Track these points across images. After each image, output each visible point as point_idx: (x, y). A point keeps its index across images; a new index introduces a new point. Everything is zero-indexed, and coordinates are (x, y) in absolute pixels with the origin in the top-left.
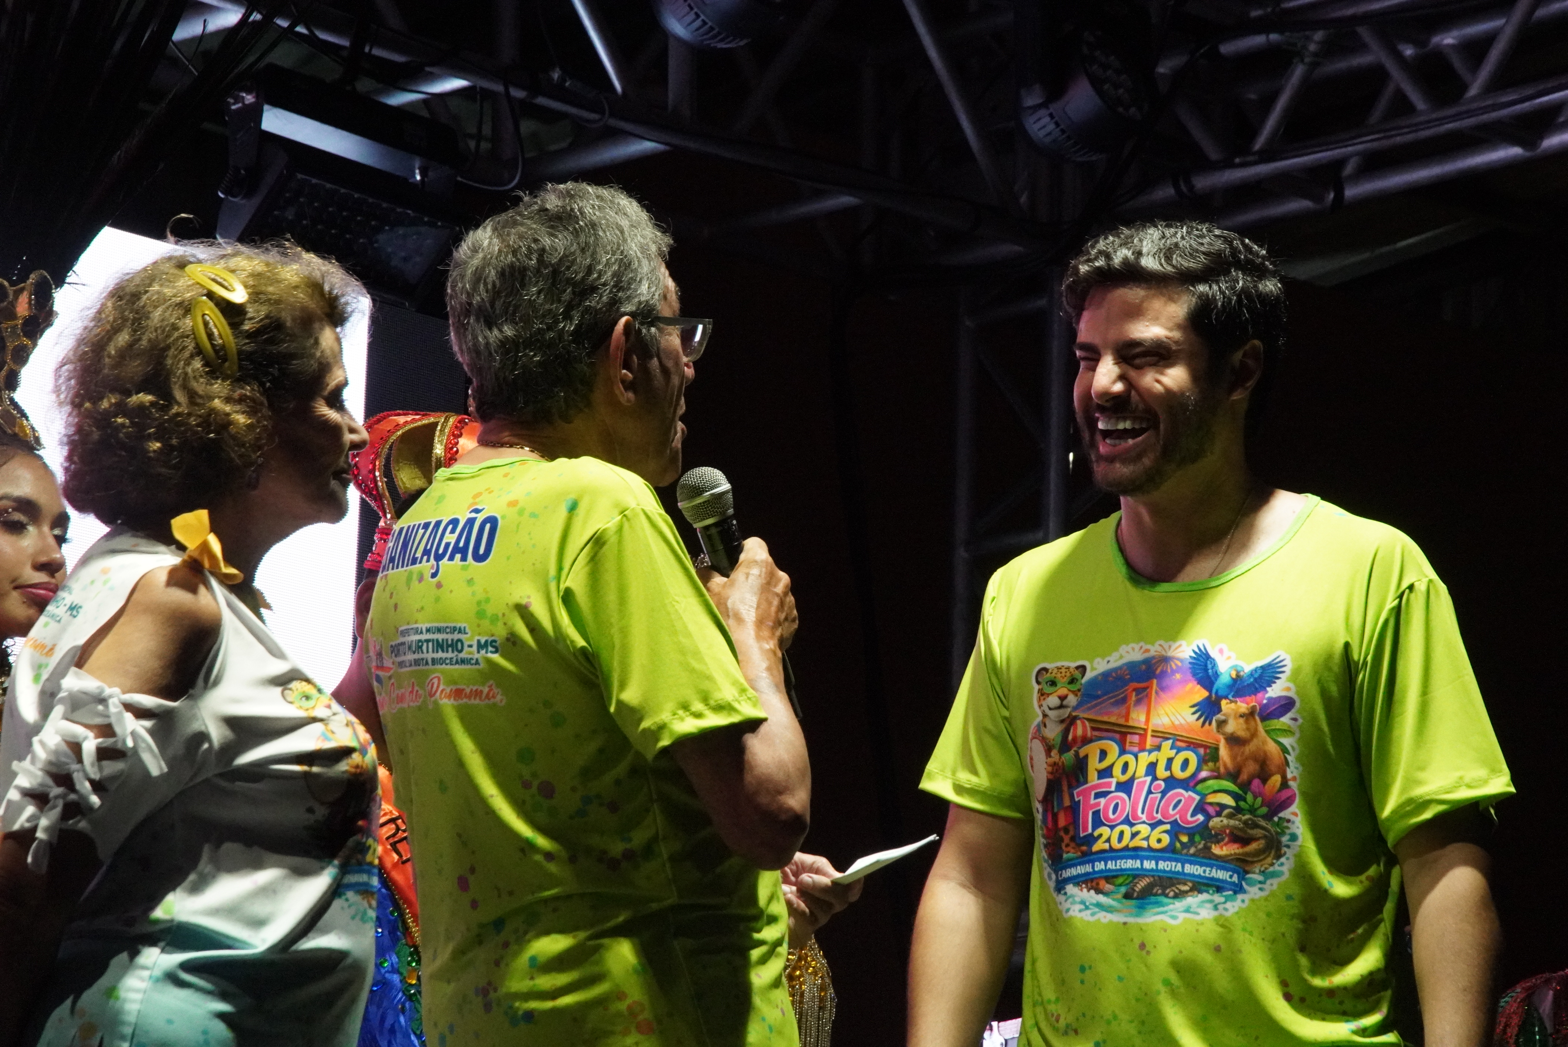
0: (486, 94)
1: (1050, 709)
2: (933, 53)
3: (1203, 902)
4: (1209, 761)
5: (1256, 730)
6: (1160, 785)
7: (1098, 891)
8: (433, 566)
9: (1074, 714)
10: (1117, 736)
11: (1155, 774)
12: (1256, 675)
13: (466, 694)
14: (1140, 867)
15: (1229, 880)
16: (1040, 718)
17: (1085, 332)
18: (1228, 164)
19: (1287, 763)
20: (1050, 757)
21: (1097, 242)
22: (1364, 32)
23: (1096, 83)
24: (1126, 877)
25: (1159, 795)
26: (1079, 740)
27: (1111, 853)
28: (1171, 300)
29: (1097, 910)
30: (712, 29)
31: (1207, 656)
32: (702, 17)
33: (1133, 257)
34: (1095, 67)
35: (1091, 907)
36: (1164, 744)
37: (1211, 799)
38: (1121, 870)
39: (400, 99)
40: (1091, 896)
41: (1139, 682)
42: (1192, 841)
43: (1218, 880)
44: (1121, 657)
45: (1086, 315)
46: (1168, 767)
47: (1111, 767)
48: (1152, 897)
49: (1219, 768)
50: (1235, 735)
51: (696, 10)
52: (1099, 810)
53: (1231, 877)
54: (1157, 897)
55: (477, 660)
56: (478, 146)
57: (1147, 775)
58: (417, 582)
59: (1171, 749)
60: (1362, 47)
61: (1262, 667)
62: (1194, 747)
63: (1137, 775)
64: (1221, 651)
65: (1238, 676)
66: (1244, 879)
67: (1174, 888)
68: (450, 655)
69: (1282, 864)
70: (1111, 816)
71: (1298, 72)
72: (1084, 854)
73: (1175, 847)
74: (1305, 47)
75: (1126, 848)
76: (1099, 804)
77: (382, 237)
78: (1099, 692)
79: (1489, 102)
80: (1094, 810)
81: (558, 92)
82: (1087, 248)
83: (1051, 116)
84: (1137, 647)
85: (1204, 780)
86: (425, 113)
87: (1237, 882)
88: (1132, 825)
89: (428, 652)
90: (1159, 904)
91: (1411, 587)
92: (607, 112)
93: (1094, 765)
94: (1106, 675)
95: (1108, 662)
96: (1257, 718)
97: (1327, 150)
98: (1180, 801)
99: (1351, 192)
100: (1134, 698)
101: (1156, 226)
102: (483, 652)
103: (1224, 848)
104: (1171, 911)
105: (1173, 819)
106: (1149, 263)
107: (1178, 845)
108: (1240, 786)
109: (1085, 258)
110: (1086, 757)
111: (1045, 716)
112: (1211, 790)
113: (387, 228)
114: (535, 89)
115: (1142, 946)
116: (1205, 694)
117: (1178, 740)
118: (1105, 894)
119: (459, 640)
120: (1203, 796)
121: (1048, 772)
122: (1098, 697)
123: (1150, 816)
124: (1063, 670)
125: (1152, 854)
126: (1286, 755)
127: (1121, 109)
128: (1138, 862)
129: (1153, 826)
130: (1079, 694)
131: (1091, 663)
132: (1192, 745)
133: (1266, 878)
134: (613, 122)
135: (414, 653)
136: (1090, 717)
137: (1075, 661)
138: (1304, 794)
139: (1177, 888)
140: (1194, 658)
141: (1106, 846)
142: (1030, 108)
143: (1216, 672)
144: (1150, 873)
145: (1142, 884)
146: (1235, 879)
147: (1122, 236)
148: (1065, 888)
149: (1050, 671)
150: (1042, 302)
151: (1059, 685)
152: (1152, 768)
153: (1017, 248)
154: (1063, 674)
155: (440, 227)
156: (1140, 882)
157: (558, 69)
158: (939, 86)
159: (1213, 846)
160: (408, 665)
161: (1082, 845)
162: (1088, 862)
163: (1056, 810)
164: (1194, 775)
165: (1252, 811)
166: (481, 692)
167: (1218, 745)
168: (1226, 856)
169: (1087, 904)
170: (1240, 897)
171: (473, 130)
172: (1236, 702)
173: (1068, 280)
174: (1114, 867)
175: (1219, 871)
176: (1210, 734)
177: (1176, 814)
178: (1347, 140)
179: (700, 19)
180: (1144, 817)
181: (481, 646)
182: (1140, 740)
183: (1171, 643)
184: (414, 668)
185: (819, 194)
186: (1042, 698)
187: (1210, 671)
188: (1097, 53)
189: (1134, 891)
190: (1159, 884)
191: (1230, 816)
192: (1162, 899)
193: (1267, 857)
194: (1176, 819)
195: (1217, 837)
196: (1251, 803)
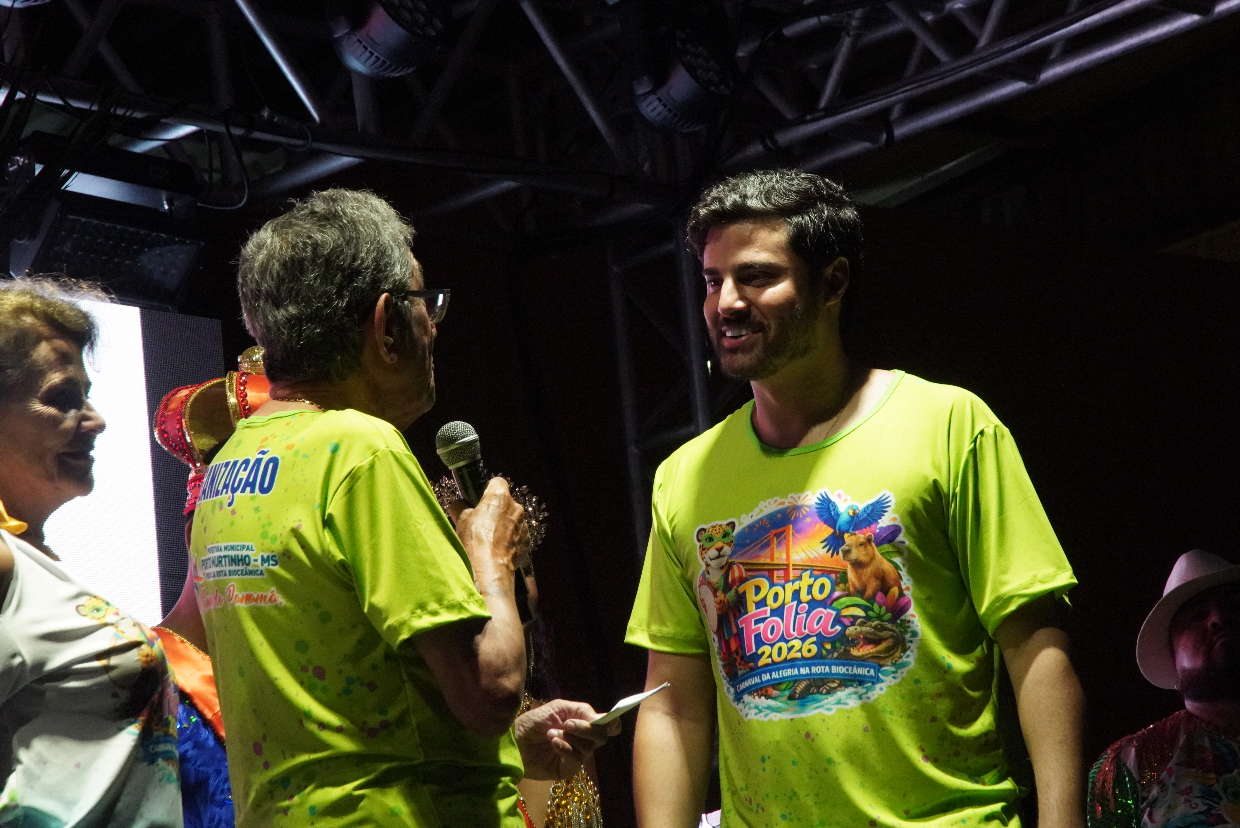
0: (213, 135)
1: (711, 559)
2: (561, 62)
3: (850, 694)
4: (840, 583)
5: (874, 555)
6: (805, 607)
7: (768, 697)
8: (230, 497)
9: (730, 561)
10: (766, 573)
11: (800, 599)
12: (869, 511)
13: (254, 598)
14: (797, 673)
15: (867, 674)
16: (704, 567)
17: (707, 261)
18: (802, 121)
19: (901, 578)
20: (717, 597)
21: (711, 191)
22: (893, 7)
23: (691, 70)
24: (787, 683)
25: (805, 615)
26: (737, 580)
27: (774, 666)
28: (774, 230)
29: (768, 712)
30: (384, 62)
31: (829, 501)
32: (376, 54)
33: (740, 200)
34: (689, 57)
35: (763, 710)
36: (804, 574)
37: (845, 612)
38: (784, 678)
39: (143, 147)
40: (763, 702)
41: (777, 528)
42: (834, 648)
43: (859, 675)
44: (761, 511)
45: (708, 248)
46: (810, 592)
47: (765, 598)
48: (810, 696)
49: (848, 588)
50: (858, 560)
51: (369, 49)
52: (760, 633)
53: (868, 672)
54: (814, 695)
55: (261, 571)
56: (211, 177)
57: (793, 600)
58: (219, 510)
59: (810, 577)
60: (893, 18)
61: (872, 504)
62: (828, 574)
63: (786, 602)
64: (839, 496)
65: (854, 513)
66: (879, 671)
67: (825, 686)
68: (240, 567)
69: (908, 656)
70: (770, 637)
71: (846, 43)
73: (822, 654)
74: (849, 23)
75: (785, 660)
76: (759, 628)
77: (142, 257)
78: (748, 541)
79: (996, 49)
80: (755, 634)
81: (270, 127)
82: (704, 196)
83: (659, 100)
84: (772, 501)
85: (838, 598)
86: (166, 156)
87: (873, 674)
88: (787, 642)
89: (226, 566)
90: (816, 701)
91: (982, 433)
92: (310, 139)
93: (751, 598)
94: (751, 527)
95: (752, 516)
96: (873, 544)
97: (876, 102)
98: (821, 617)
99: (899, 131)
100: (775, 542)
101: (755, 175)
102: (266, 565)
103: (861, 650)
104: (826, 704)
105: (818, 632)
106: (754, 203)
107: (824, 652)
108: (867, 600)
109: (703, 204)
110: (744, 593)
111: (707, 565)
112: (845, 606)
113: (146, 250)
114: (250, 125)
115: (808, 735)
116: (830, 531)
117: (815, 570)
118: (774, 698)
119: (247, 556)
120: (838, 611)
121: (717, 609)
122: (748, 545)
123: (800, 633)
124: (717, 528)
125: (805, 662)
126: (899, 571)
127: (713, 88)
128: (796, 669)
129: (803, 640)
130: (732, 544)
131: (739, 519)
132: (826, 573)
133: (897, 669)
134: (315, 145)
135: (216, 566)
136: (743, 561)
137: (726, 519)
138: (917, 600)
139: (828, 686)
140: (819, 504)
141: (769, 660)
142: (642, 95)
143: (837, 512)
144: (806, 677)
145: (801, 687)
146: (872, 672)
147: (730, 185)
148: (743, 698)
149: (707, 531)
151: (715, 540)
152: (796, 594)
153: (646, 206)
154: (718, 531)
155: (188, 244)
156: (800, 686)
157: (267, 109)
158: (569, 88)
159: (852, 649)
160: (212, 575)
161: (749, 662)
162: (756, 675)
163: (727, 638)
164: (830, 596)
165: (879, 617)
166: (265, 597)
167: (846, 570)
168: (863, 656)
169: (760, 708)
170: (878, 686)
171: (206, 166)
172: (855, 534)
173: (691, 222)
174: (778, 677)
175: (859, 668)
176: (838, 561)
177: (819, 628)
178: (891, 91)
179: (374, 56)
180: (795, 634)
181: (264, 560)
182: (784, 574)
183: (799, 494)
184: (217, 578)
186: (703, 552)
187: (832, 512)
188: (689, 47)
189: (795, 693)
190: (814, 685)
191: (862, 624)
192: (818, 696)
193: (896, 652)
194: (820, 632)
195: (854, 642)
196: (878, 612)
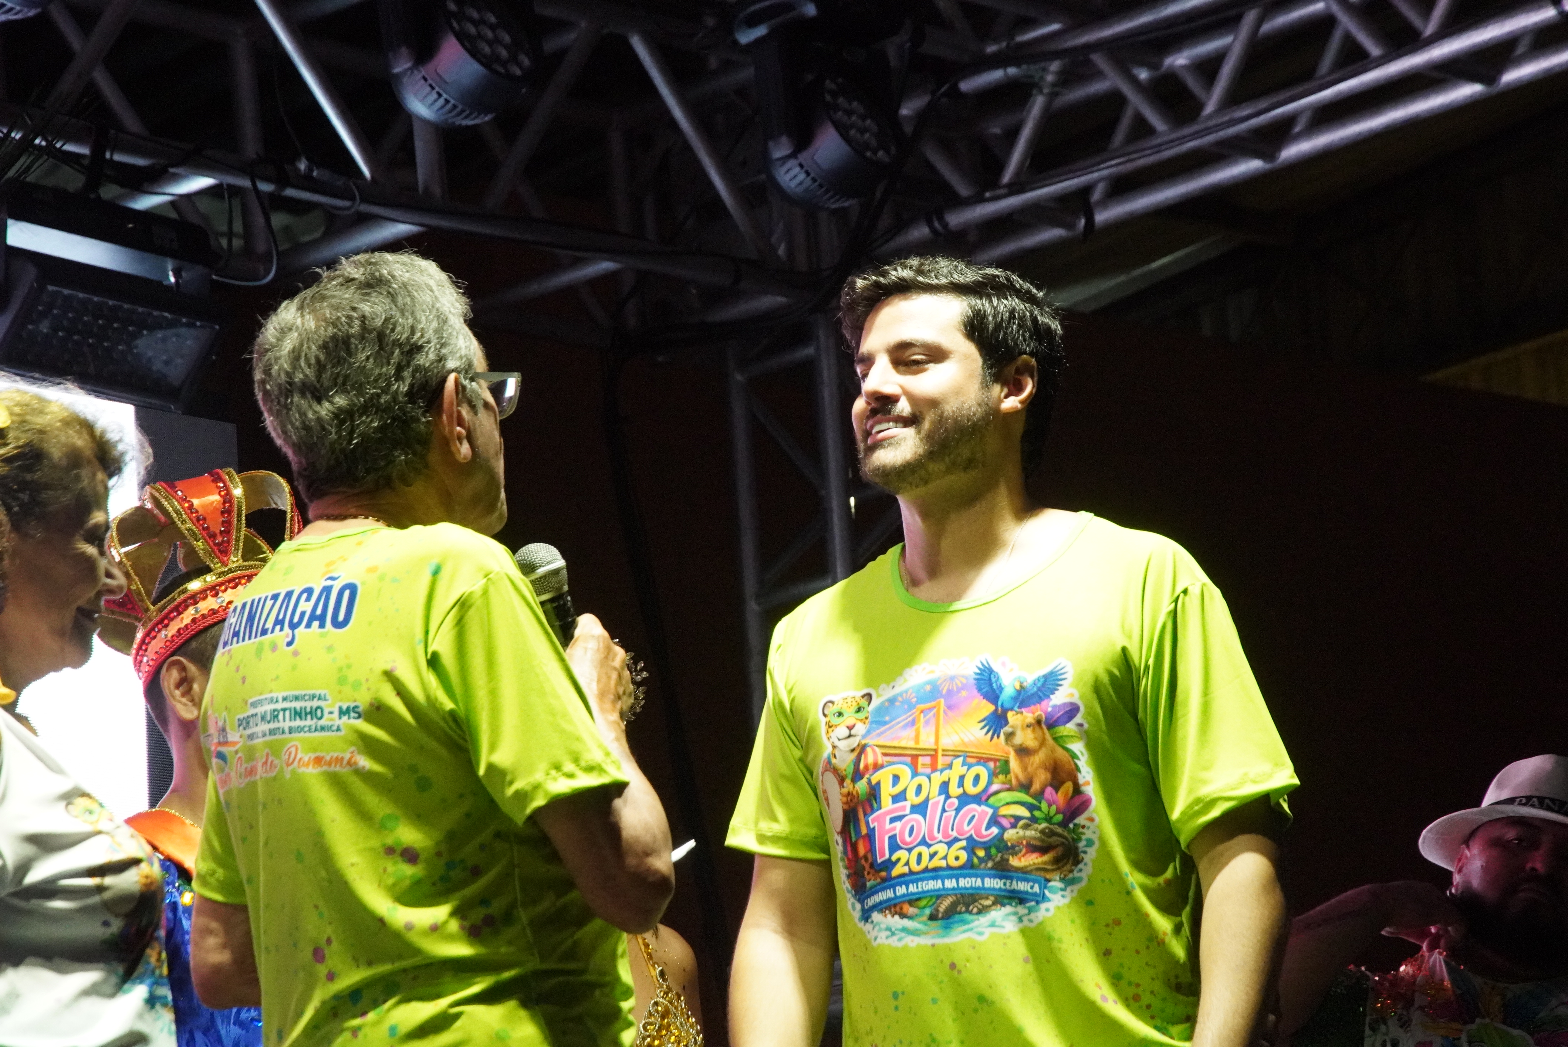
0: (235, 191)
1: (839, 740)
2: (678, 113)
3: (1007, 915)
4: (999, 774)
5: (1044, 739)
6: (953, 804)
7: (903, 916)
8: (287, 635)
9: (863, 742)
10: (908, 759)
11: (948, 793)
12: (1039, 684)
13: (326, 761)
15: (1030, 890)
16: (830, 749)
18: (978, 199)
19: (1079, 770)
20: (843, 787)
22: (1099, 60)
23: (842, 130)
24: (928, 899)
25: (954, 813)
26: (871, 767)
27: (910, 877)
29: (903, 934)
30: (455, 107)
31: (991, 671)
32: (445, 96)
34: (840, 114)
35: (896, 932)
36: (955, 762)
37: (1004, 811)
38: (924, 892)
39: (145, 203)
40: (896, 922)
41: (924, 703)
42: (989, 856)
43: (1020, 892)
44: (906, 681)
46: (961, 784)
47: (904, 791)
48: (956, 916)
49: (1010, 781)
50: (1024, 746)
51: (437, 89)
52: (895, 835)
53: (1032, 888)
54: (961, 915)
55: (338, 726)
56: (230, 244)
57: (940, 794)
58: (269, 653)
59: (963, 765)
60: (1099, 74)
61: (1044, 676)
62: (985, 762)
63: (930, 796)
64: (1004, 664)
65: (1021, 687)
66: (1045, 887)
67: (976, 904)
68: (309, 722)
69: (1080, 870)
70: (908, 839)
71: (1038, 103)
72: (884, 880)
73: (973, 862)
74: (1042, 78)
75: (926, 870)
76: (894, 829)
77: (139, 342)
78: (887, 717)
79: (1226, 118)
80: (889, 835)
81: (307, 183)
83: (801, 166)
84: (920, 669)
85: (996, 793)
86: (173, 215)
87: (1038, 891)
88: (929, 846)
89: (284, 720)
90: (963, 922)
91: (1185, 592)
92: (358, 199)
93: (887, 791)
94: (892, 700)
95: (894, 686)
96: (1044, 726)
98: (973, 817)
99: (1102, 217)
100: (922, 720)
102: (344, 718)
103: (1023, 859)
104: (977, 927)
105: (968, 835)
107: (976, 860)
108: (1034, 796)
110: (878, 783)
111: (834, 747)
112: (1003, 803)
113: (145, 332)
114: (283, 180)
115: (953, 966)
116: (992, 708)
117: (968, 757)
118: (910, 918)
119: (319, 707)
120: (996, 809)
121: (844, 803)
122: (886, 723)
123: (946, 835)
124: (849, 700)
125: (952, 872)
126: (1076, 760)
127: (868, 154)
128: (940, 881)
129: (950, 844)
130: (867, 721)
131: (877, 692)
132: (983, 760)
133: (1067, 886)
134: (365, 208)
135: (269, 722)
136: (879, 743)
137: (860, 690)
140: (978, 674)
141: (906, 870)
142: (779, 159)
143: (1000, 685)
144: (952, 892)
145: (945, 904)
146: (1037, 888)
148: (871, 917)
149: (836, 703)
150: (810, 351)
151: (846, 715)
152: (945, 787)
153: (780, 300)
154: (849, 704)
155: (198, 327)
156: (944, 902)
157: (304, 160)
158: (687, 147)
159: (1011, 858)
160: (261, 735)
161: (881, 870)
162: (889, 887)
163: (854, 840)
164: (985, 790)
165: (1048, 819)
166: (342, 759)
167: (1008, 757)
168: (1026, 867)
169: (893, 929)
170: (1043, 906)
171: (224, 228)
172: (1021, 713)
174: (916, 890)
175: (1019, 883)
176: (999, 747)
177: (970, 830)
178: (1094, 165)
179: (443, 98)
180: (940, 837)
181: (342, 713)
182: (932, 760)
183: (953, 661)
184: (268, 738)
185: (577, 262)
186: (830, 730)
187: (994, 685)
188: (840, 100)
189: (938, 911)
190: (962, 901)
191: (1026, 827)
192: (967, 917)
193: (1066, 864)
194: (971, 836)
195: (1013, 849)
196: (1046, 812)
